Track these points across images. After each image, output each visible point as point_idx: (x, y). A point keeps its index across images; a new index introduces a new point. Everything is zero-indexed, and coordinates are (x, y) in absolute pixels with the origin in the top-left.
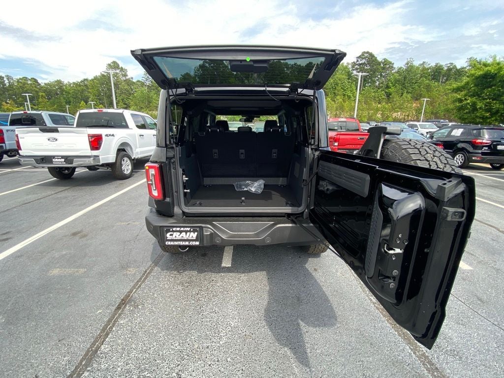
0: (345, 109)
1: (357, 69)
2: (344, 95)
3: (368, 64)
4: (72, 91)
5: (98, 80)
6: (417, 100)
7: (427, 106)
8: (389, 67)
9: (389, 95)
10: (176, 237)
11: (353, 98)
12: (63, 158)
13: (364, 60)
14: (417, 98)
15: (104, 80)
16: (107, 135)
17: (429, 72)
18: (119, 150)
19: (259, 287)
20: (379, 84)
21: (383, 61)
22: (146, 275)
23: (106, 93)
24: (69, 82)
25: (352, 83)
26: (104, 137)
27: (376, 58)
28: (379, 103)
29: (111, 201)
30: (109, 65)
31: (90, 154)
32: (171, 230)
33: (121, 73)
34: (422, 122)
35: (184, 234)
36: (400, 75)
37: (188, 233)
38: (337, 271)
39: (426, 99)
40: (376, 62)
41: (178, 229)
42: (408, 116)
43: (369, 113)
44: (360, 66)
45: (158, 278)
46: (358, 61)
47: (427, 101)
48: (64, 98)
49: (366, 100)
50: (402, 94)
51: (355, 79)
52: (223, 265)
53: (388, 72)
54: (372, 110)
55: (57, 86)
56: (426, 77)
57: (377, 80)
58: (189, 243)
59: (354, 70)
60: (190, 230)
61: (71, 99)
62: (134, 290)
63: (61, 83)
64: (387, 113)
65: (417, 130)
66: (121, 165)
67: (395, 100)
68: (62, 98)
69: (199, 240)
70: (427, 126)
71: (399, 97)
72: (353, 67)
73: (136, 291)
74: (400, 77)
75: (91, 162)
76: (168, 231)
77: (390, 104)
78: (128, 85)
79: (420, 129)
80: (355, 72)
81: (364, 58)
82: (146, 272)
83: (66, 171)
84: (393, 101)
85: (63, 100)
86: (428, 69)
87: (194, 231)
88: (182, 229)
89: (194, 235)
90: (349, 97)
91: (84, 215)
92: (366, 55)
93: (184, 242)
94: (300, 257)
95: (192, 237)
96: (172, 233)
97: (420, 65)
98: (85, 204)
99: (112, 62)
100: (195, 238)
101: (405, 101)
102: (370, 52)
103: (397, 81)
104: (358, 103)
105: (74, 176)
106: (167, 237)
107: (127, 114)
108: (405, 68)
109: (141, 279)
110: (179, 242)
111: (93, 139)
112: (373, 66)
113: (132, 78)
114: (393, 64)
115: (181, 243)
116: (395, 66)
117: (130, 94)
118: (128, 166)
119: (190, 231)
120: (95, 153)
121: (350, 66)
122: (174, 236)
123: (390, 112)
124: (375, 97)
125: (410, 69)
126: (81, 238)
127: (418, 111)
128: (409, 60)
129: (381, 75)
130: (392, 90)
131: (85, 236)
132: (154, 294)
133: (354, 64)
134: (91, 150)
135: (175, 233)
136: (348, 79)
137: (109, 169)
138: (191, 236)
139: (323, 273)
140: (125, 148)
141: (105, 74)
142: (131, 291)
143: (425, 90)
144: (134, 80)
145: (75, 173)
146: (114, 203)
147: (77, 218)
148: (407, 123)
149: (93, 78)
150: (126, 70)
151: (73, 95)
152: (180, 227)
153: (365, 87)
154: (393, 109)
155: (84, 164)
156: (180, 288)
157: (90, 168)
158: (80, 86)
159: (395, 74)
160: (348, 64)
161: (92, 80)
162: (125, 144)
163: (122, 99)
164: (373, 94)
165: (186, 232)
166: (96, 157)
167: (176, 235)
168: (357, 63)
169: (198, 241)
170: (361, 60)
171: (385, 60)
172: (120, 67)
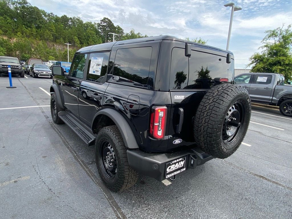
3: (108, 27)
8: (121, 32)
21: (117, 27)
25: (99, 38)
27: (113, 24)
40: (113, 27)
44: (103, 27)
46: (101, 23)
52: (166, 184)
53: (120, 35)
58: (180, 171)
76: (168, 166)
81: (106, 22)
87: (183, 160)
89: (183, 163)
92: (107, 20)
97: (137, 34)
100: (183, 166)
102: (109, 19)
108: (130, 34)
110: (175, 173)
112: (111, 29)
114: (123, 30)
116: (124, 32)
121: (96, 26)
122: (171, 169)
125: (133, 35)
128: (132, 30)
133: (99, 25)
159: (125, 37)
160: (95, 24)
165: (178, 162)
167: (173, 167)
169: (184, 168)
170: (104, 23)
171: (119, 27)
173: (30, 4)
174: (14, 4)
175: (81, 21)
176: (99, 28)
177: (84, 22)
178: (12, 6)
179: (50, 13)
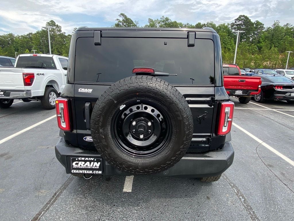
0: (226, 59)
1: (235, 28)
2: (225, 48)
3: (244, 24)
4: (20, 42)
5: (40, 34)
6: (282, 52)
7: (291, 57)
8: (260, 27)
9: (260, 48)
10: (81, 166)
11: (232, 50)
12: (2, 92)
13: (241, 22)
14: (282, 51)
15: (43, 34)
16: (38, 74)
17: (292, 31)
18: (47, 86)
19: (156, 214)
20: (252, 40)
21: (256, 22)
22: (56, 196)
23: (45, 44)
24: (18, 35)
25: (231, 39)
26: (35, 75)
27: (250, 20)
28: (252, 55)
29: (37, 127)
30: (48, 23)
31: (24, 89)
32: (77, 159)
33: (56, 29)
34: (287, 69)
35: (88, 163)
36: (269, 33)
37: (92, 163)
38: (228, 200)
39: (289, 52)
40: (250, 23)
41: (83, 159)
42: (275, 64)
43: (244, 62)
44: (237, 26)
45: (65, 201)
46: (236, 22)
47: (290, 53)
48: (14, 47)
49: (242, 52)
50: (271, 47)
51: (234, 36)
52: (125, 190)
53: (259, 31)
54: (247, 59)
55: (10, 38)
56: (289, 35)
57: (251, 37)
58: (93, 172)
59: (233, 29)
60: (94, 159)
61: (19, 48)
62: (43, 213)
63: (12, 36)
64: (258, 62)
65: (284, 75)
66: (49, 98)
67: (265, 52)
68: (12, 47)
69: (102, 170)
70: (292, 73)
71: (268, 49)
72: (232, 26)
73: (44, 213)
74: (269, 35)
75: (24, 95)
76: (74, 160)
77: (261, 55)
78: (62, 38)
79: (286, 75)
80: (233, 31)
81: (241, 20)
82: (56, 194)
83: (6, 102)
84: (264, 53)
85: (13, 48)
86: (291, 29)
87: (97, 162)
88: (87, 159)
89: (97, 165)
90: (229, 50)
91: (13, 139)
92: (242, 18)
93: (88, 171)
94: (193, 184)
95: (96, 166)
96: (78, 162)
97: (285, 26)
98: (15, 129)
99: (50, 21)
100: (98, 168)
101: (273, 53)
102: (246, 15)
103: (266, 38)
104: (237, 54)
105: (12, 106)
106: (73, 166)
107: (56, 58)
108: (272, 28)
109: (50, 201)
110: (84, 171)
111: (27, 77)
112: (248, 26)
113: (65, 33)
114: (263, 25)
115: (85, 172)
116: (264, 26)
117: (63, 45)
118: (54, 99)
119: (94, 161)
120: (28, 88)
121: (230, 26)
122: (79, 165)
123: (261, 61)
124: (249, 50)
125: (277, 29)
126: (6, 159)
127: (284, 61)
128: (276, 22)
129: (254, 33)
130: (263, 44)
131: (10, 157)
132: (60, 217)
133: (233, 25)
134: (25, 86)
135: (80, 162)
136: (229, 36)
137: (39, 101)
138: (94, 165)
139: (216, 202)
140: (53, 85)
141: (45, 30)
142: (39, 214)
143: (289, 45)
144: (66, 35)
145: (13, 104)
146: (39, 129)
147: (7, 141)
148: (276, 70)
149: (36, 32)
150: (61, 27)
151: (21, 45)
152: (85, 157)
153: (241, 42)
154: (264, 59)
155: (19, 97)
156: (84, 212)
157: (25, 100)
158: (26, 38)
159: (265, 33)
160: (229, 24)
161: (35, 34)
162: (52, 81)
163: (57, 48)
164: (248, 47)
165: (90, 162)
166: (28, 91)
167: (81, 164)
168: (236, 24)
169: (100, 170)
170: (238, 22)
171: (257, 22)
172: (56, 24)
173: (171, 20)
174: (159, 23)
175: (214, 25)
176: (233, 28)
177: (217, 25)
178: (158, 25)
179: (186, 23)
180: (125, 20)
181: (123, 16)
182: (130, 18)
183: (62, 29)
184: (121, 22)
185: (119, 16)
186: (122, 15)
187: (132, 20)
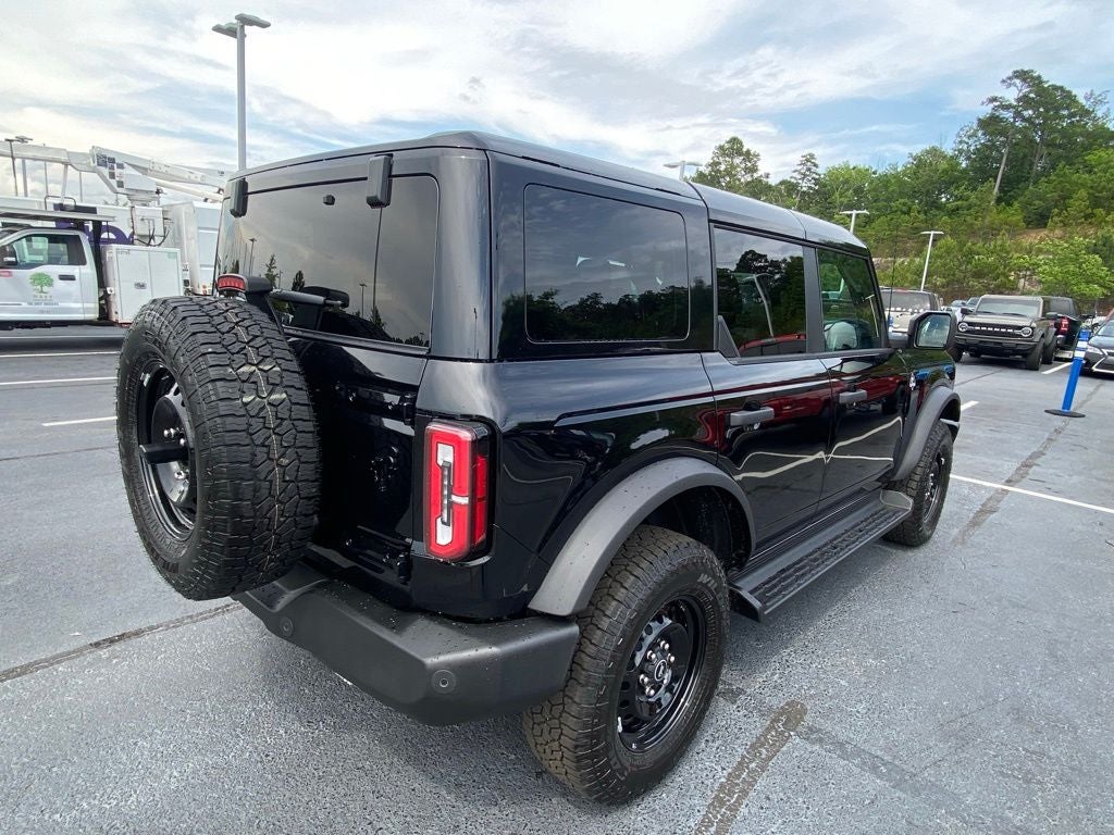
30: (721, 148)
33: (743, 166)
62: (160, 629)
99: (729, 139)
113: (768, 176)
144: (772, 181)
150: (758, 156)
172: (744, 150)
180: (1032, 95)
181: (1024, 80)
182: (1058, 84)
183: (760, 165)
184: (1007, 107)
185: (1004, 81)
186: (1023, 75)
187: (1069, 92)
